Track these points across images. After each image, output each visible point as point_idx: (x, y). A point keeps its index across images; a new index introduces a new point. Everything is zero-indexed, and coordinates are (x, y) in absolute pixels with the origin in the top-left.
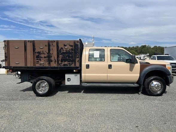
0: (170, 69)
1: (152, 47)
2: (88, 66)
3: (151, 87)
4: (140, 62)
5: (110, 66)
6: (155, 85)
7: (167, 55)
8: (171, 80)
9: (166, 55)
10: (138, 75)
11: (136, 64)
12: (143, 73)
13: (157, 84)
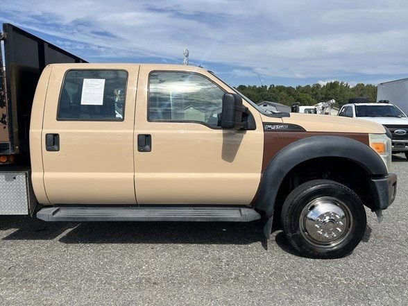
0: (384, 151)
1: (351, 87)
2: (53, 142)
3: (308, 222)
4: (264, 124)
5: (144, 142)
6: (322, 216)
7: (385, 102)
8: (386, 195)
9: (380, 102)
10: (257, 176)
11: (248, 131)
12: (275, 166)
13: (328, 214)
